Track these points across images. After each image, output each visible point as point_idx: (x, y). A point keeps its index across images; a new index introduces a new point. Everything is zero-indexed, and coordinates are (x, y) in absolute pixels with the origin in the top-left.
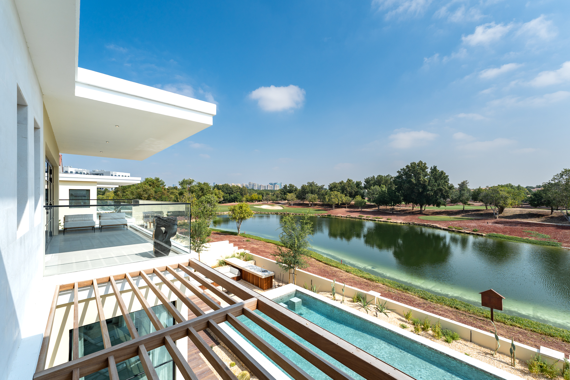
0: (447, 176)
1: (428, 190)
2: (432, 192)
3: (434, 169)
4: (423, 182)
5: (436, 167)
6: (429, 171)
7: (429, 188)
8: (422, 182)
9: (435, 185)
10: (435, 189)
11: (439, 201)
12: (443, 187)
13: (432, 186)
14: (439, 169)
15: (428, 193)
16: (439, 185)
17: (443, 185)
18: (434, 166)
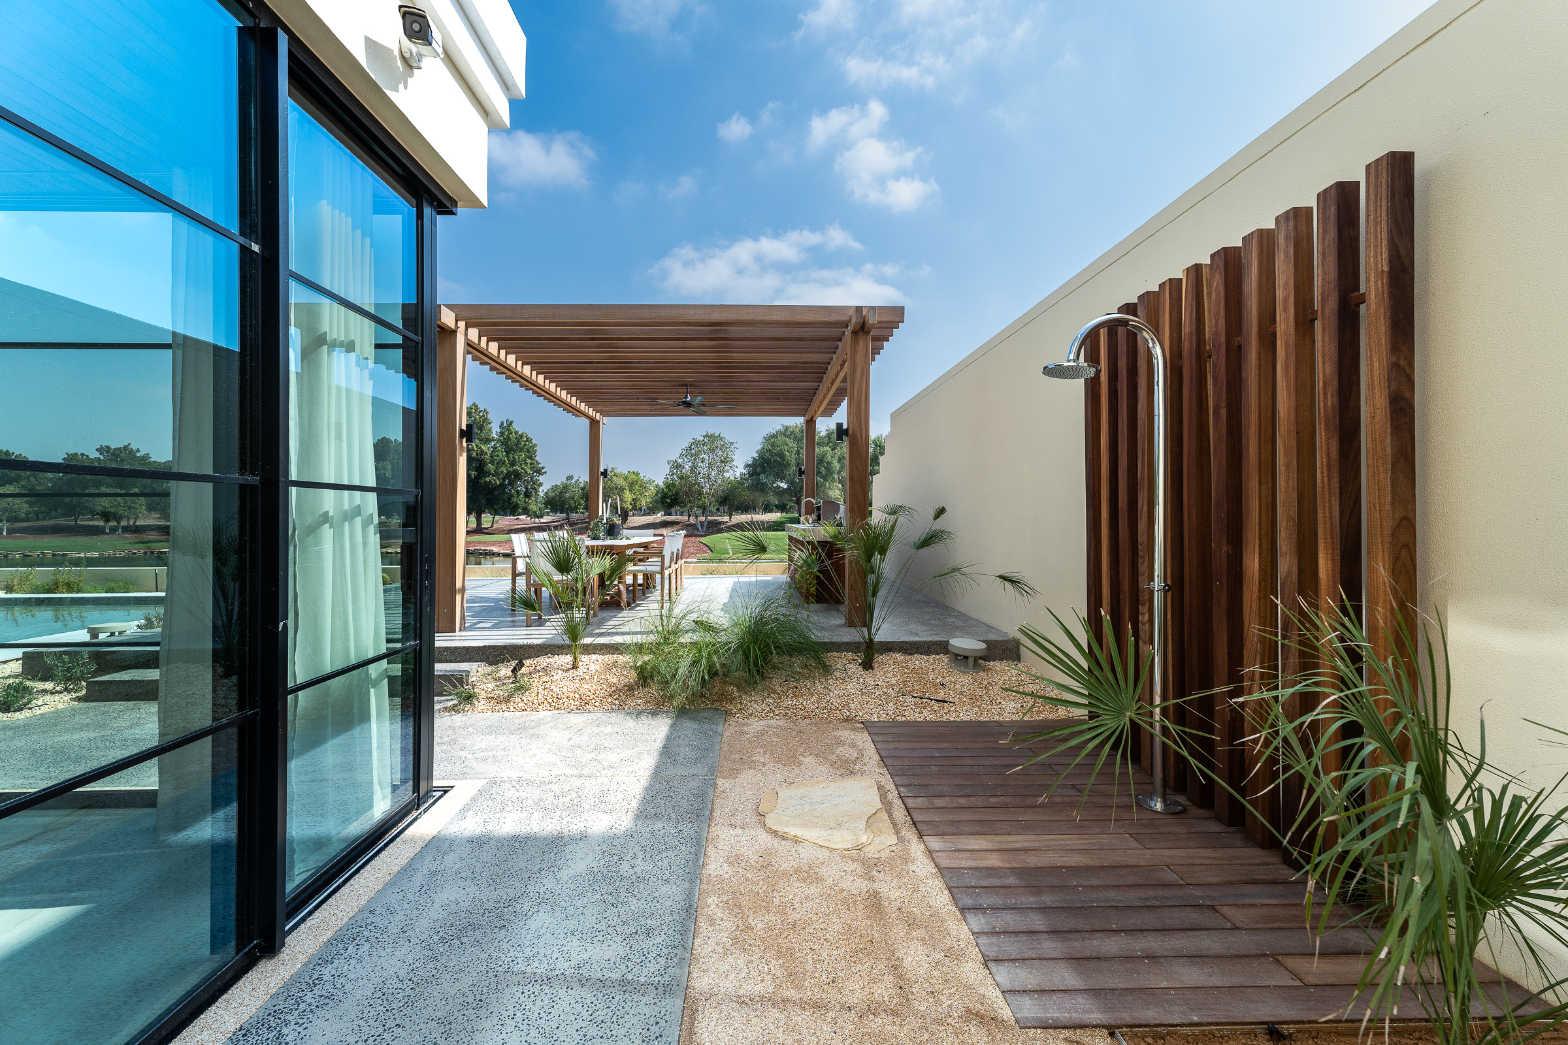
0: (535, 445)
1: (490, 474)
2: (498, 479)
3: (506, 427)
4: (477, 455)
5: (511, 422)
6: (495, 431)
7: (491, 467)
8: (474, 453)
9: (504, 463)
10: (503, 471)
11: (515, 500)
12: (523, 469)
13: (498, 463)
14: (518, 427)
15: (487, 479)
16: (513, 464)
17: (521, 465)
18: (507, 421)
